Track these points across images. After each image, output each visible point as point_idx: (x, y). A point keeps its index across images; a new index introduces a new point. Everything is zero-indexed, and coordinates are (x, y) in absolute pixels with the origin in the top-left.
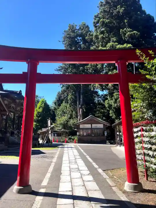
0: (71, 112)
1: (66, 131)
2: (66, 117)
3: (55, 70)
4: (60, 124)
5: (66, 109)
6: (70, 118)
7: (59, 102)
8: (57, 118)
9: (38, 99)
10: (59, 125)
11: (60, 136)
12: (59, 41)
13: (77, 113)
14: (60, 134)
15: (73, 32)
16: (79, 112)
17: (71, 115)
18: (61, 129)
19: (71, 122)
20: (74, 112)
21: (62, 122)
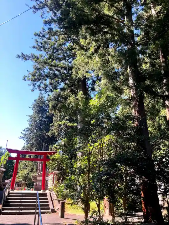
0: (32, 166)
1: (26, 183)
2: (27, 170)
3: (23, 130)
4: (22, 176)
5: (29, 163)
6: (31, 172)
7: (22, 156)
8: (19, 171)
9: (2, 150)
10: (20, 177)
11: (20, 186)
12: (30, 108)
13: (37, 167)
14: (21, 184)
15: (42, 102)
16: (39, 167)
17: (32, 169)
18: (22, 181)
19: (32, 174)
20: (35, 166)
21: (23, 174)
